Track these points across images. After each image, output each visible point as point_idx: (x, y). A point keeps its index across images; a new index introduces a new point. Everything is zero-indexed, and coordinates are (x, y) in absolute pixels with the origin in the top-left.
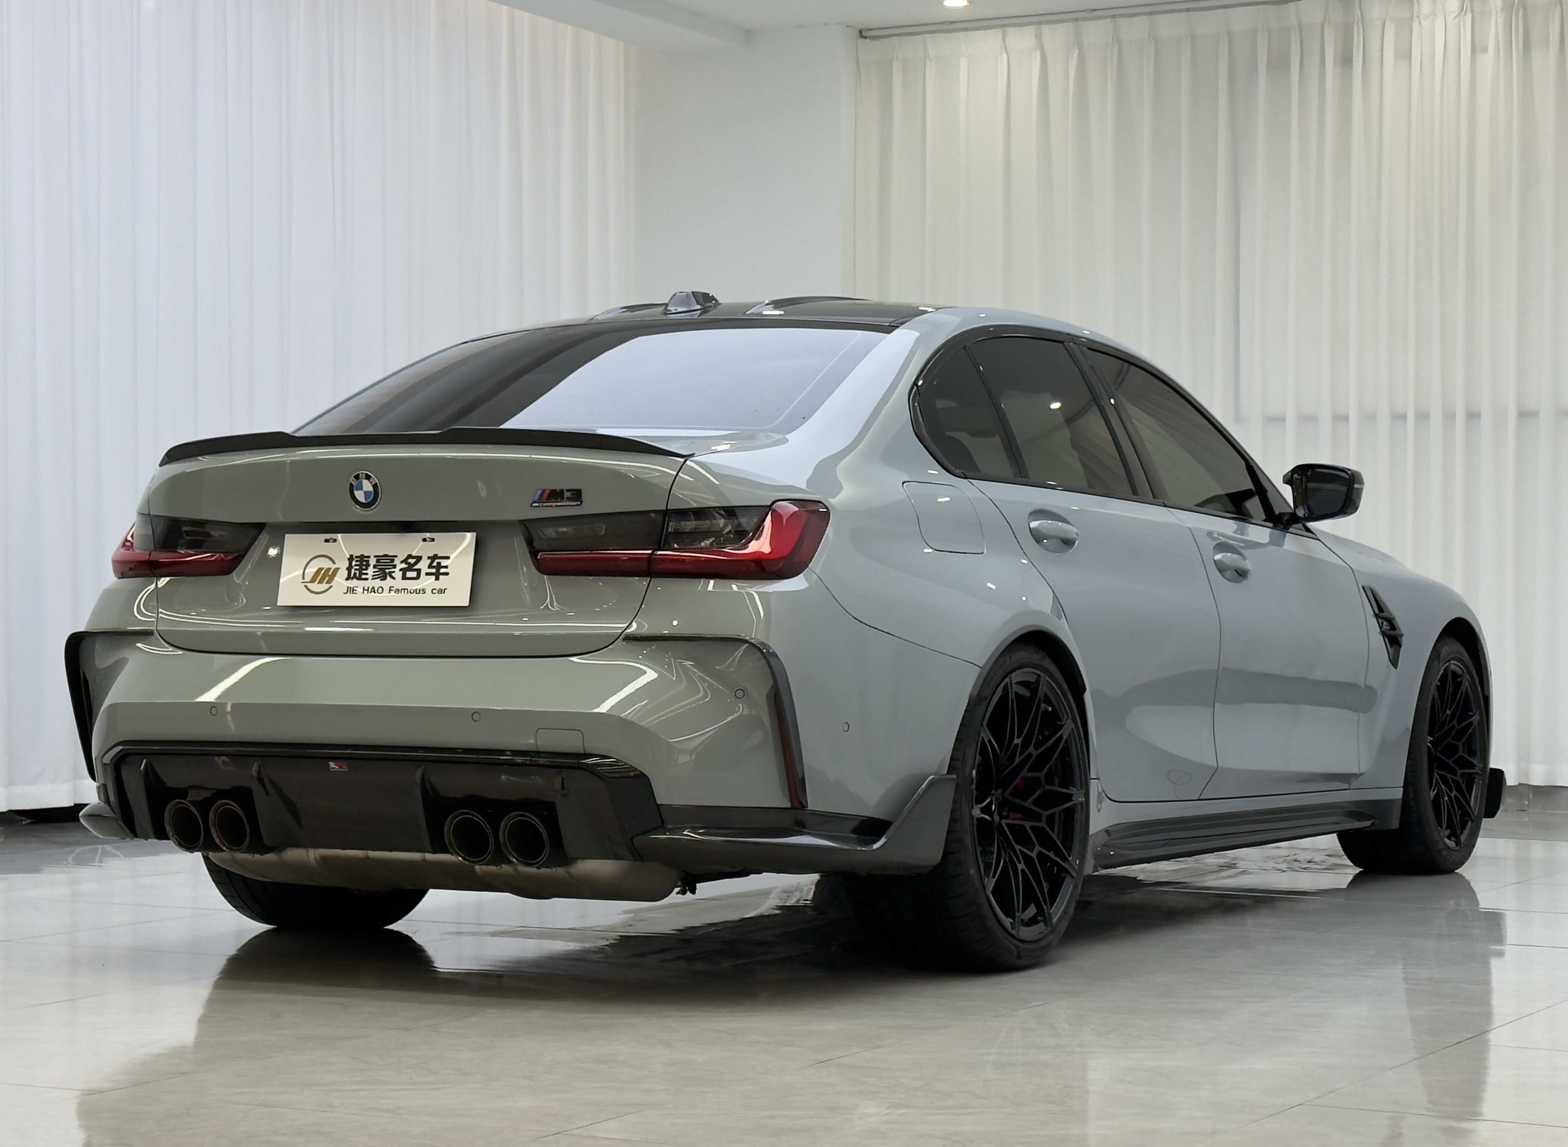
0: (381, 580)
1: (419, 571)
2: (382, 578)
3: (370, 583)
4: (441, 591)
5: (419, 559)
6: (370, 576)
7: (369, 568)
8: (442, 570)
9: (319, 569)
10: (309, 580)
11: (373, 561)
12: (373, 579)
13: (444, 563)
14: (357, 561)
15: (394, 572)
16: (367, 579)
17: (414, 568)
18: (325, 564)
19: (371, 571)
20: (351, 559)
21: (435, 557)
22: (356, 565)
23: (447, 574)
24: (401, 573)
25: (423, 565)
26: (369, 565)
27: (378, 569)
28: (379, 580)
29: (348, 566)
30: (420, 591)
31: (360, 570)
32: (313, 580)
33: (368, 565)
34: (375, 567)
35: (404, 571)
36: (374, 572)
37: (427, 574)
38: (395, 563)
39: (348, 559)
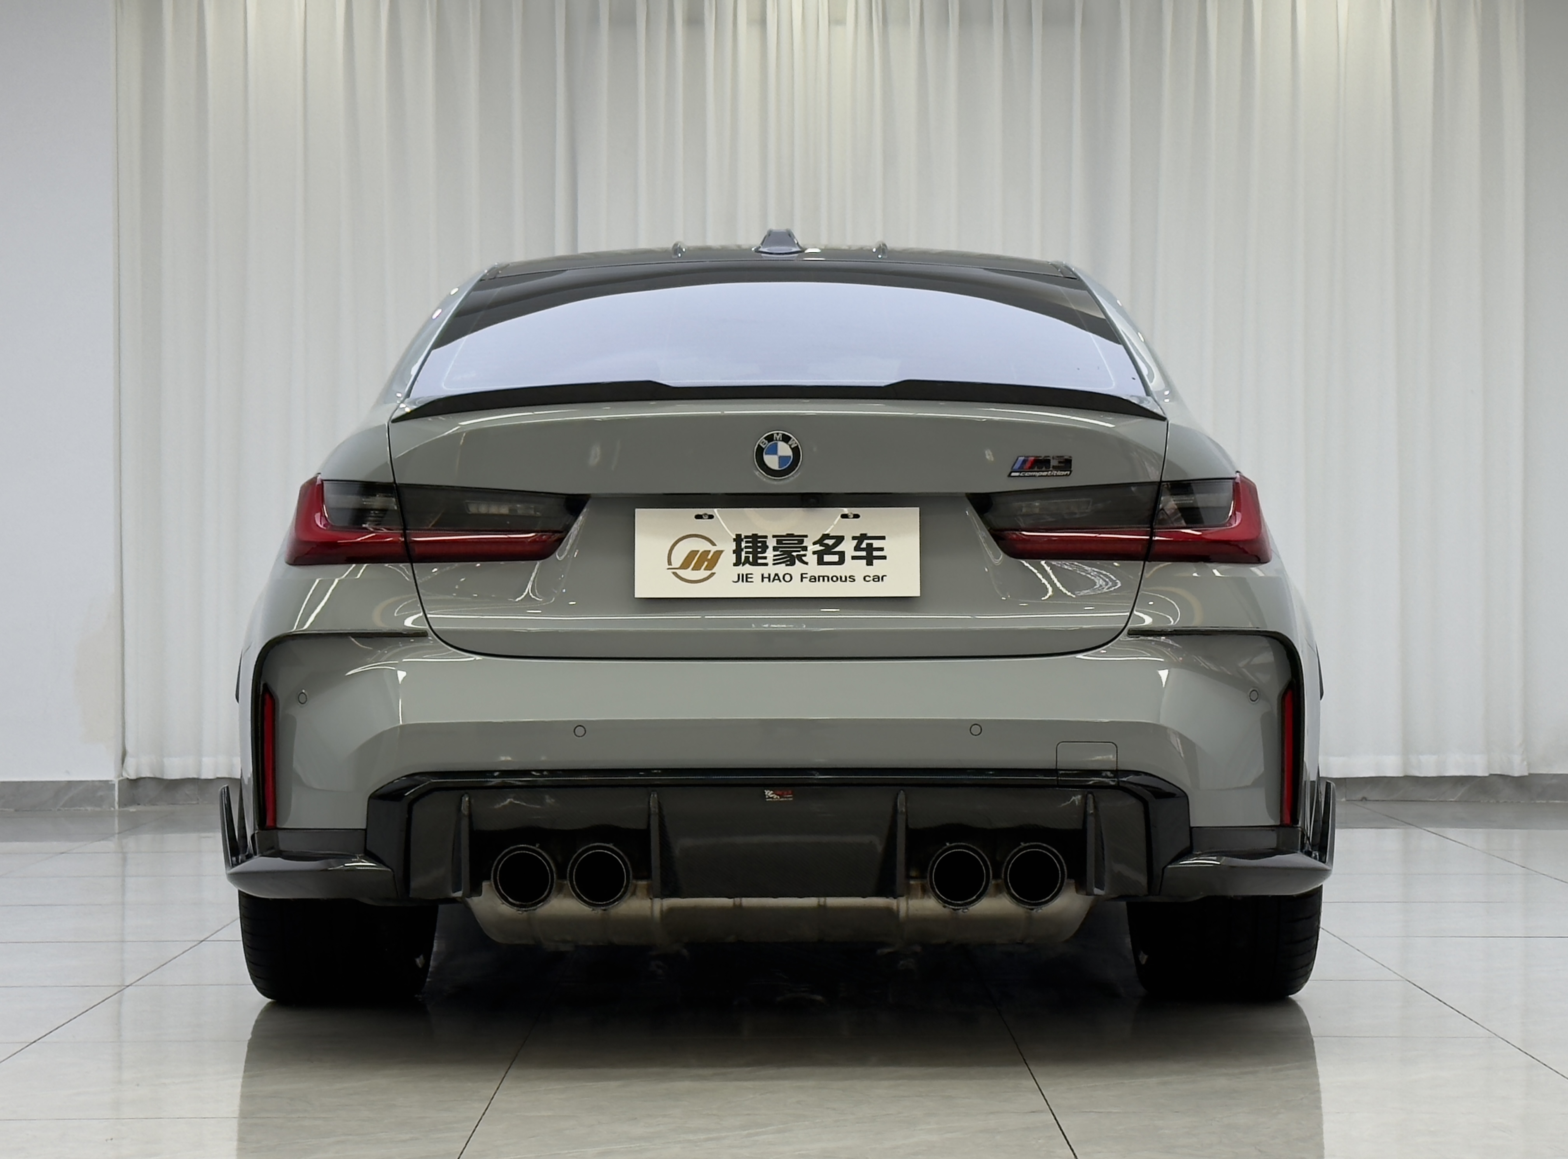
0: (787, 565)
1: (842, 555)
2: (789, 563)
3: (772, 570)
4: (878, 579)
5: (840, 539)
6: (770, 560)
7: (768, 551)
8: (875, 553)
9: (692, 552)
10: (678, 566)
11: (771, 543)
12: (774, 564)
13: (876, 544)
14: (747, 542)
15: (805, 555)
16: (766, 564)
17: (836, 550)
18: (702, 546)
19: (770, 554)
20: (738, 539)
21: (863, 537)
22: (746, 547)
23: (884, 558)
24: (816, 556)
25: (848, 547)
26: (767, 547)
27: (781, 551)
28: (784, 565)
29: (734, 548)
30: (846, 577)
31: (755, 554)
32: (685, 565)
33: (765, 548)
34: (775, 549)
35: (820, 555)
36: (775, 556)
37: (854, 558)
38: (804, 545)
39: (734, 540)
